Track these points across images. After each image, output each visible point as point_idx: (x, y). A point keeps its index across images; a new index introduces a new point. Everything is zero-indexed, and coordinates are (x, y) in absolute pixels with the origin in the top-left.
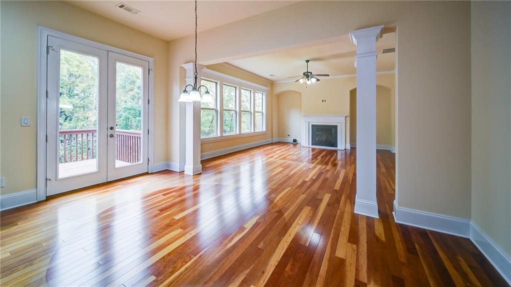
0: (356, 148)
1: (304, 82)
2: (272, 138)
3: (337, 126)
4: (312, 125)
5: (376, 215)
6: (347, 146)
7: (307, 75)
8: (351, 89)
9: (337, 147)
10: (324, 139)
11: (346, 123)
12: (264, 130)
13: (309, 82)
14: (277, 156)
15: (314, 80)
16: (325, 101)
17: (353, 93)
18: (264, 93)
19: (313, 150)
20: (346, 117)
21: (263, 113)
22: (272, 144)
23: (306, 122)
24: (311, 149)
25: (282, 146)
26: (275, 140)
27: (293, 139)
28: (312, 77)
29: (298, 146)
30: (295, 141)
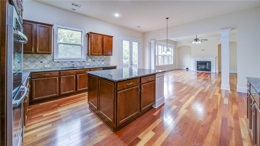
0: (221, 72)
1: (195, 43)
2: (176, 67)
3: (211, 62)
4: (197, 61)
5: (229, 89)
6: (216, 71)
7: (196, 40)
8: (218, 44)
9: (211, 71)
10: (204, 68)
11: (216, 60)
12: (172, 63)
13: (197, 43)
14: (182, 74)
15: (200, 42)
16: (204, 50)
17: (220, 46)
18: (172, 48)
19: (197, 72)
20: (216, 57)
21: (172, 56)
22: (176, 70)
23: (194, 60)
24: (196, 72)
25: (181, 71)
26: (177, 68)
27: (186, 68)
28: (199, 41)
29: (189, 71)
30: (187, 69)
